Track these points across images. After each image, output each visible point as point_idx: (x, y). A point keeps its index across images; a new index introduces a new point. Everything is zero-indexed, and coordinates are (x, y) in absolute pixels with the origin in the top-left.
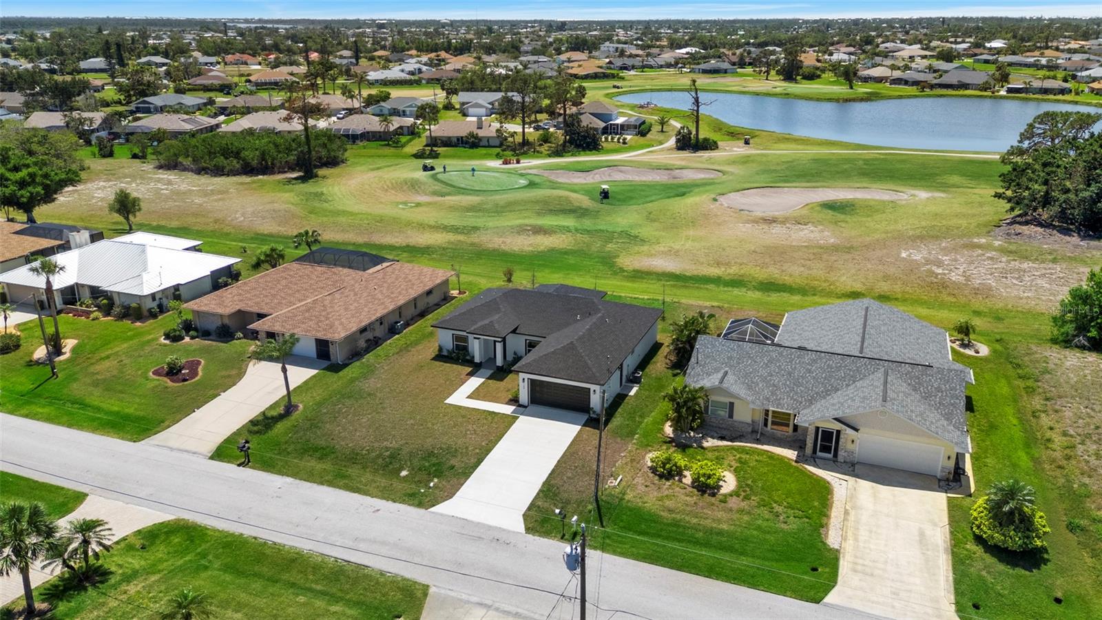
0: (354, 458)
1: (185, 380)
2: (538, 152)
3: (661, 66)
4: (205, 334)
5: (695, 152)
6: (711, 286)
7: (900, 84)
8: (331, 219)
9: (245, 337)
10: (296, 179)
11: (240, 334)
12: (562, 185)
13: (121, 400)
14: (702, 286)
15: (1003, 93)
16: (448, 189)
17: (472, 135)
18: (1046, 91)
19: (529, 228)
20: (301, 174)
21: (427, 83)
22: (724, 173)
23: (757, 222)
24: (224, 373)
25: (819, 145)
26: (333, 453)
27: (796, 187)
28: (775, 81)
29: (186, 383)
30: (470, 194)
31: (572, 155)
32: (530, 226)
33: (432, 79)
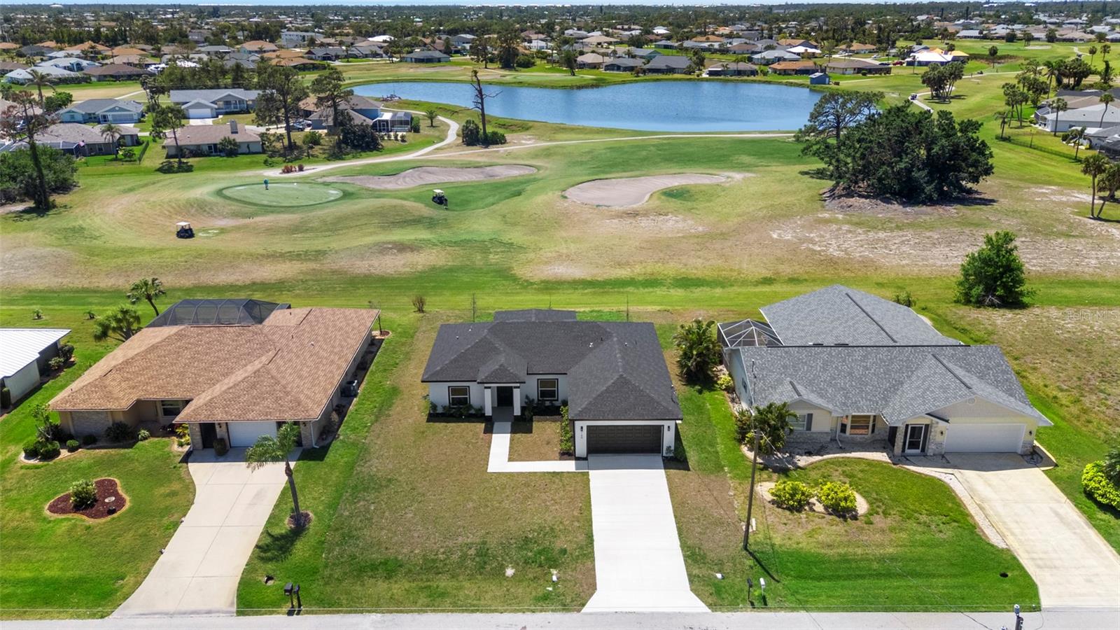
0: (431, 567)
1: (111, 512)
2: (313, 156)
3: (366, 56)
4: (90, 441)
5: (487, 147)
6: (630, 289)
7: (613, 70)
8: (129, 261)
9: (153, 435)
10: (26, 211)
11: (144, 433)
12: (382, 193)
13: (28, 560)
14: (622, 290)
15: (705, 76)
16: (250, 209)
17: (227, 141)
18: (739, 73)
19: (390, 246)
20: (31, 204)
21: (99, 80)
22: (538, 168)
23: (621, 217)
24: (162, 490)
25: (598, 133)
26: (401, 566)
27: (621, 178)
28: (494, 69)
29: (115, 515)
30: (282, 212)
31: (353, 157)
32: (389, 243)
33: (105, 76)
